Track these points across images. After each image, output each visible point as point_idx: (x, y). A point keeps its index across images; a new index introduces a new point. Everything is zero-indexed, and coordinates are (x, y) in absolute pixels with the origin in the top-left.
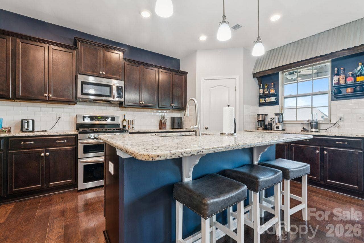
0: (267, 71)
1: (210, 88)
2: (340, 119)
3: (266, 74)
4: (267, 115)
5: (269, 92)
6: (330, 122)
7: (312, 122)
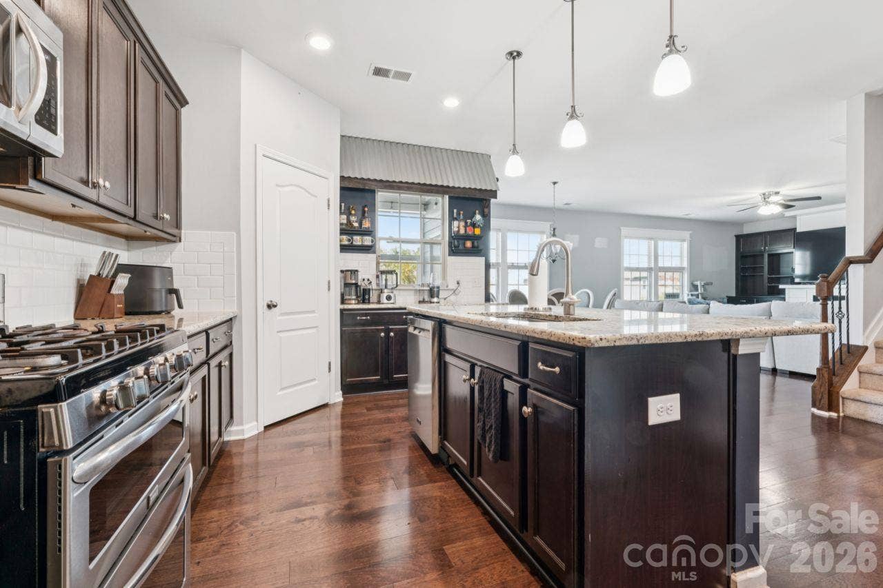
0: (370, 183)
1: (277, 185)
2: (458, 283)
3: (367, 188)
4: (357, 271)
5: (361, 224)
6: (447, 287)
7: (434, 288)
